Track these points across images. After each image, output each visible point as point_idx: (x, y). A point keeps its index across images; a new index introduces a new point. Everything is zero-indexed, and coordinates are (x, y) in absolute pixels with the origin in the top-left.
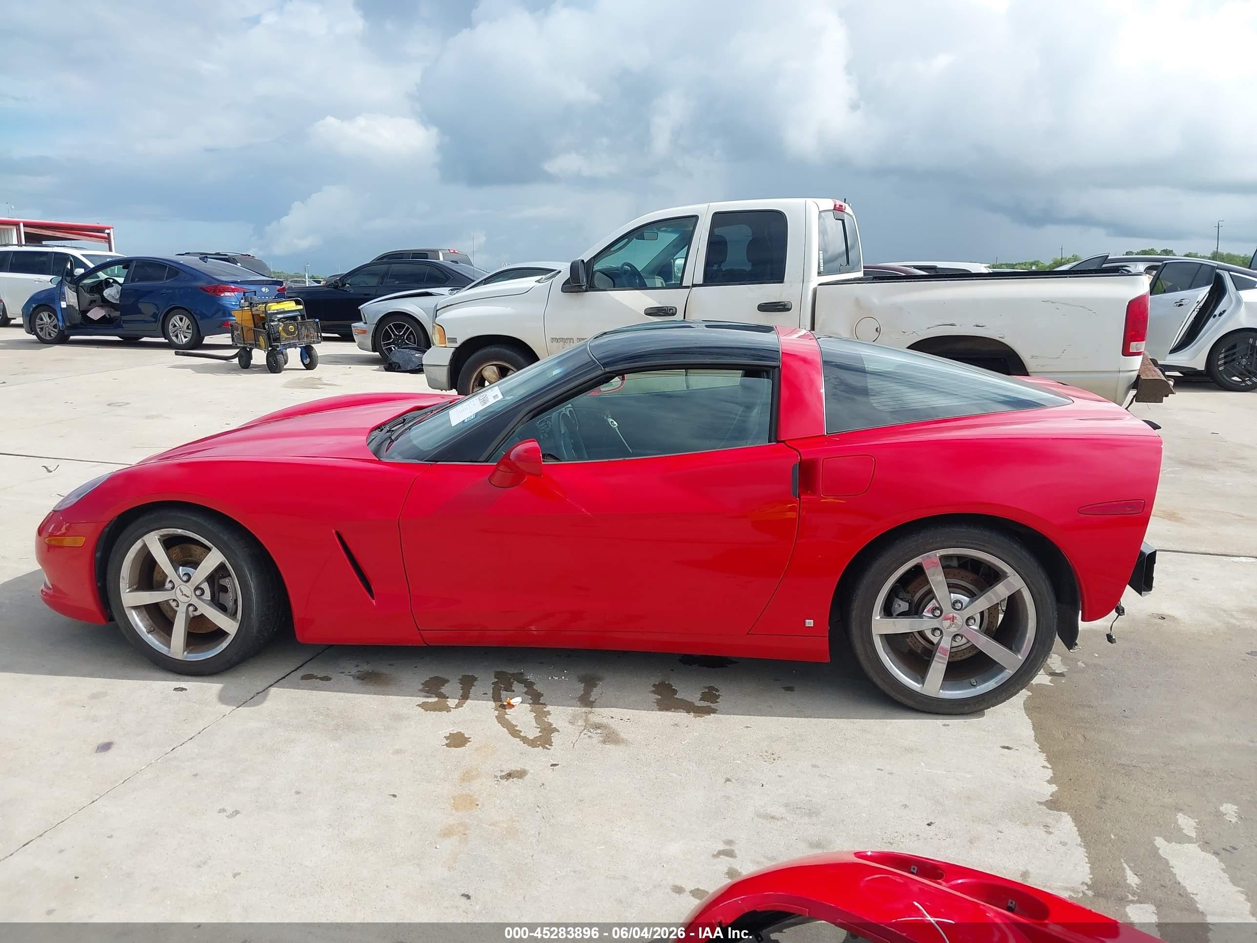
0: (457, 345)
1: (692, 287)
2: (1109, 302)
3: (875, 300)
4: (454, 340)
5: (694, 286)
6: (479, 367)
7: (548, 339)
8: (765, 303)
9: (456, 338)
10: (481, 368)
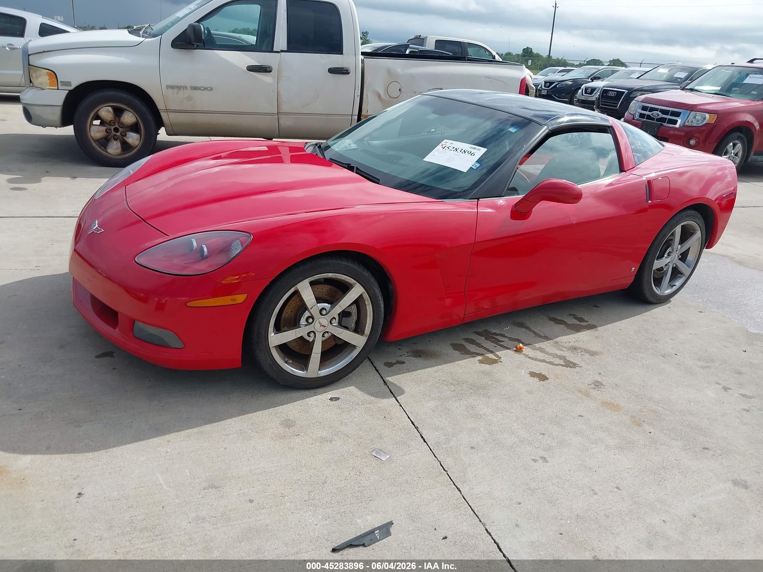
0: (71, 88)
1: (281, 52)
2: (512, 79)
3: (399, 71)
4: (68, 84)
5: (282, 51)
6: (94, 108)
7: (164, 87)
8: (333, 68)
9: (70, 82)
10: (98, 109)
